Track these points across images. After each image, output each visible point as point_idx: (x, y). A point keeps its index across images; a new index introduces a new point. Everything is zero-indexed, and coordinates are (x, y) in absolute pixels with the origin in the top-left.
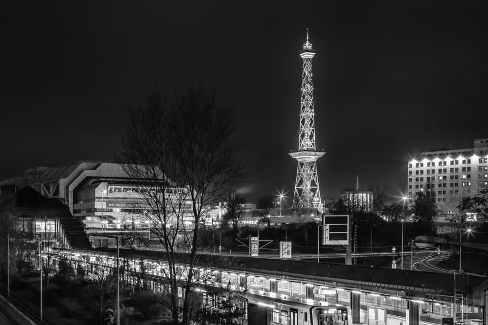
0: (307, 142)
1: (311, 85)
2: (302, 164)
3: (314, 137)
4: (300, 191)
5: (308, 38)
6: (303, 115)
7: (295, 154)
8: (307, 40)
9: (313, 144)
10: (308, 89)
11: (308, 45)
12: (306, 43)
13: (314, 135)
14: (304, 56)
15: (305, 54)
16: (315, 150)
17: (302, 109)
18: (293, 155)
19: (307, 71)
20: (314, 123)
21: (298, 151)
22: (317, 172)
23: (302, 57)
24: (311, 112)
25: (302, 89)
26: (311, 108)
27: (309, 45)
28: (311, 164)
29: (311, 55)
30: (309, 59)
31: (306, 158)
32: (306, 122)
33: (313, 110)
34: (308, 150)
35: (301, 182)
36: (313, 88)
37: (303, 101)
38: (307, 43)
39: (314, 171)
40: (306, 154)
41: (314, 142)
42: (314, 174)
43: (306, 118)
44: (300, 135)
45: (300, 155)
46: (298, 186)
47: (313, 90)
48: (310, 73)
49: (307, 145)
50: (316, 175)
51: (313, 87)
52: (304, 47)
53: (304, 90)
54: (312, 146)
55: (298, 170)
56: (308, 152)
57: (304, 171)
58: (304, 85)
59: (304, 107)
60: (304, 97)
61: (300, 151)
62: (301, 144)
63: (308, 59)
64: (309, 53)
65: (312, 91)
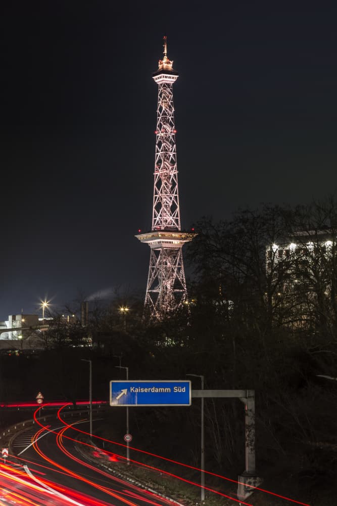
0: (166, 217)
1: (171, 125)
2: (157, 253)
3: (178, 209)
4: (154, 296)
5: (166, 52)
6: (158, 173)
7: (144, 236)
8: (164, 54)
9: (176, 221)
10: (166, 132)
11: (165, 63)
12: (162, 60)
13: (178, 206)
14: (160, 79)
15: (161, 77)
16: (180, 229)
17: (157, 163)
18: (142, 237)
19: (165, 104)
20: (177, 186)
21: (150, 231)
22: (183, 266)
23: (156, 81)
24: (172, 169)
25: (156, 132)
26: (173, 162)
27: (168, 63)
28: (172, 253)
29: (171, 79)
30: (168, 85)
31: (164, 242)
32: (163, 185)
33: (175, 166)
34: (167, 230)
35: (156, 283)
36: (175, 131)
37: (158, 152)
38: (165, 60)
39: (179, 264)
40: (163, 237)
41: (177, 216)
42: (179, 269)
43: (163, 178)
44: (154, 206)
45: (153, 238)
46: (152, 288)
47: (176, 134)
48: (170, 107)
49: (166, 221)
50: (182, 272)
51: (176, 129)
52: (160, 66)
53: (160, 134)
54: (174, 224)
55: (151, 262)
56: (167, 234)
57: (160, 264)
58: (160, 126)
59: (160, 161)
60: (160, 145)
61: (155, 231)
62: (155, 220)
63: (166, 85)
64: (168, 75)
65: (173, 136)
